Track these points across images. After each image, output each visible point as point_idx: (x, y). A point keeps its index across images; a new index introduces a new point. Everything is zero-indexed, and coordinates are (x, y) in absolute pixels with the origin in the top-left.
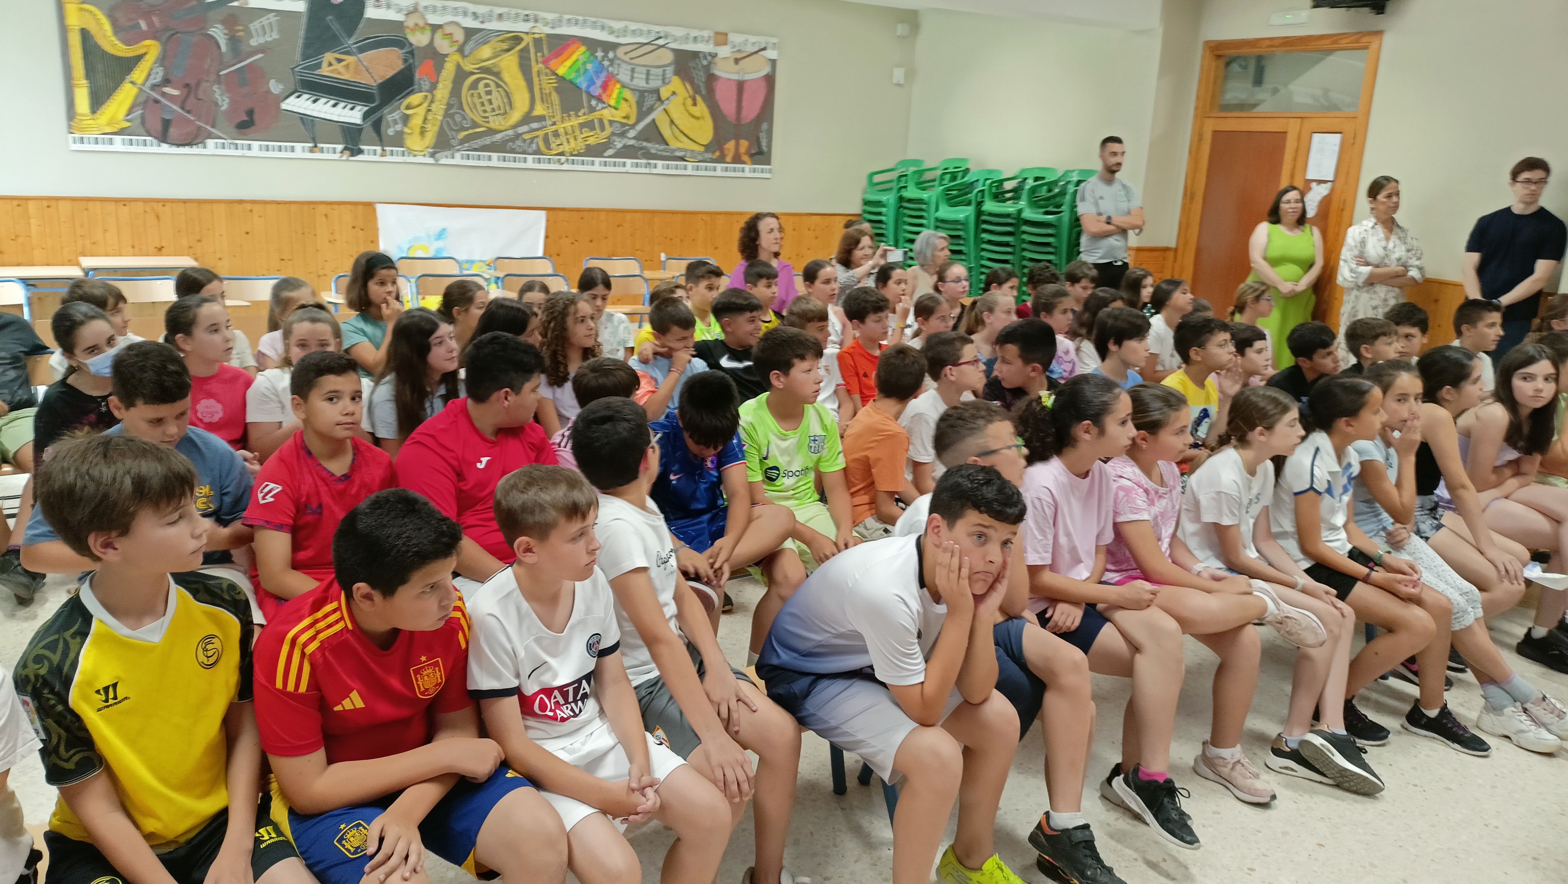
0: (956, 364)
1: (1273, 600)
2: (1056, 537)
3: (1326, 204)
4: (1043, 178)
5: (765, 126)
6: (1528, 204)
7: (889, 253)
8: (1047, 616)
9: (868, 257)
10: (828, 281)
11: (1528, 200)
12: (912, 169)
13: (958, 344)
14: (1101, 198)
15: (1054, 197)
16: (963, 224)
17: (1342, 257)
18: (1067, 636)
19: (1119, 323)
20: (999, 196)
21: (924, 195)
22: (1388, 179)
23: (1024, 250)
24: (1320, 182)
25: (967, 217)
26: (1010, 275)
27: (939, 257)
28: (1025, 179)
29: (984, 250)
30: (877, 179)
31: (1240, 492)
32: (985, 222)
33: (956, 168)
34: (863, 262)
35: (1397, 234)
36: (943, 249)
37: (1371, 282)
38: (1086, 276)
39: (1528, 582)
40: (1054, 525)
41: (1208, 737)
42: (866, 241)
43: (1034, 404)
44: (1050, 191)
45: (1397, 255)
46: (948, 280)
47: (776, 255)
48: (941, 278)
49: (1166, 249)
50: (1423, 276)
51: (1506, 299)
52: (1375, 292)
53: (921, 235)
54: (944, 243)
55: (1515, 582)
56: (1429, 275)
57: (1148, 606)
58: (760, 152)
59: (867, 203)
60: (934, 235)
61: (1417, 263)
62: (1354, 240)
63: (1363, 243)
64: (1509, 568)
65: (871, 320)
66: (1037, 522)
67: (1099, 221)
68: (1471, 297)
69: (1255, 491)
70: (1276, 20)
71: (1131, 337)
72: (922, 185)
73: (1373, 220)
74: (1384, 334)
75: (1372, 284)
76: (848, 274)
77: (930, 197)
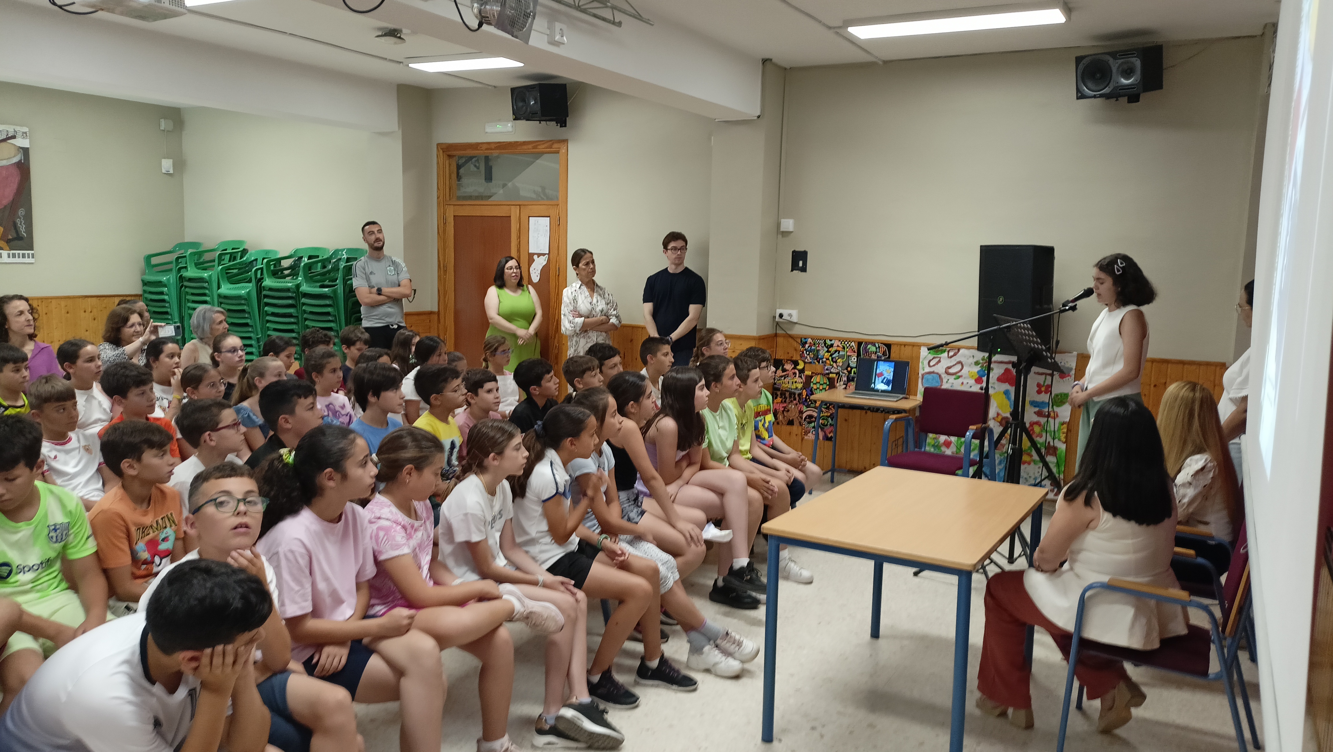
0: (215, 428)
1: (519, 599)
2: (314, 585)
3: (545, 271)
4: (318, 257)
5: (21, 212)
6: (677, 265)
7: (160, 330)
8: (315, 660)
9: (139, 334)
10: (91, 359)
11: (677, 262)
12: (190, 251)
13: (215, 410)
14: (371, 273)
15: (329, 272)
16: (245, 299)
17: (562, 312)
18: (333, 678)
19: (375, 377)
20: (277, 273)
21: (205, 275)
22: (584, 251)
23: (306, 319)
24: (539, 255)
25: (249, 293)
26: (288, 343)
27: (218, 329)
28: (302, 257)
29: (268, 321)
30: (154, 261)
31: (483, 511)
32: (266, 296)
33: (233, 249)
34: (134, 338)
35: (597, 291)
36: (221, 322)
37: (585, 329)
38: (359, 339)
39: (709, 544)
40: (311, 574)
41: (480, 734)
42: (135, 318)
43: (276, 463)
44: (324, 267)
45: (599, 308)
46: (223, 350)
47: (32, 337)
48: (217, 348)
49: (431, 313)
50: (620, 322)
51: (675, 336)
52: (589, 337)
53: (198, 310)
54: (222, 317)
55: (698, 544)
56: (624, 322)
57: (407, 631)
58: (19, 238)
59: (145, 283)
60: (210, 310)
61: (615, 312)
62: (568, 298)
63: (575, 300)
64: (693, 534)
65: (134, 396)
66: (292, 574)
67: (371, 293)
68: (652, 336)
69: (497, 508)
70: (489, 129)
71: (387, 389)
72: (200, 265)
73: (580, 283)
74: (589, 369)
75: (586, 331)
76: (117, 352)
77: (210, 276)
